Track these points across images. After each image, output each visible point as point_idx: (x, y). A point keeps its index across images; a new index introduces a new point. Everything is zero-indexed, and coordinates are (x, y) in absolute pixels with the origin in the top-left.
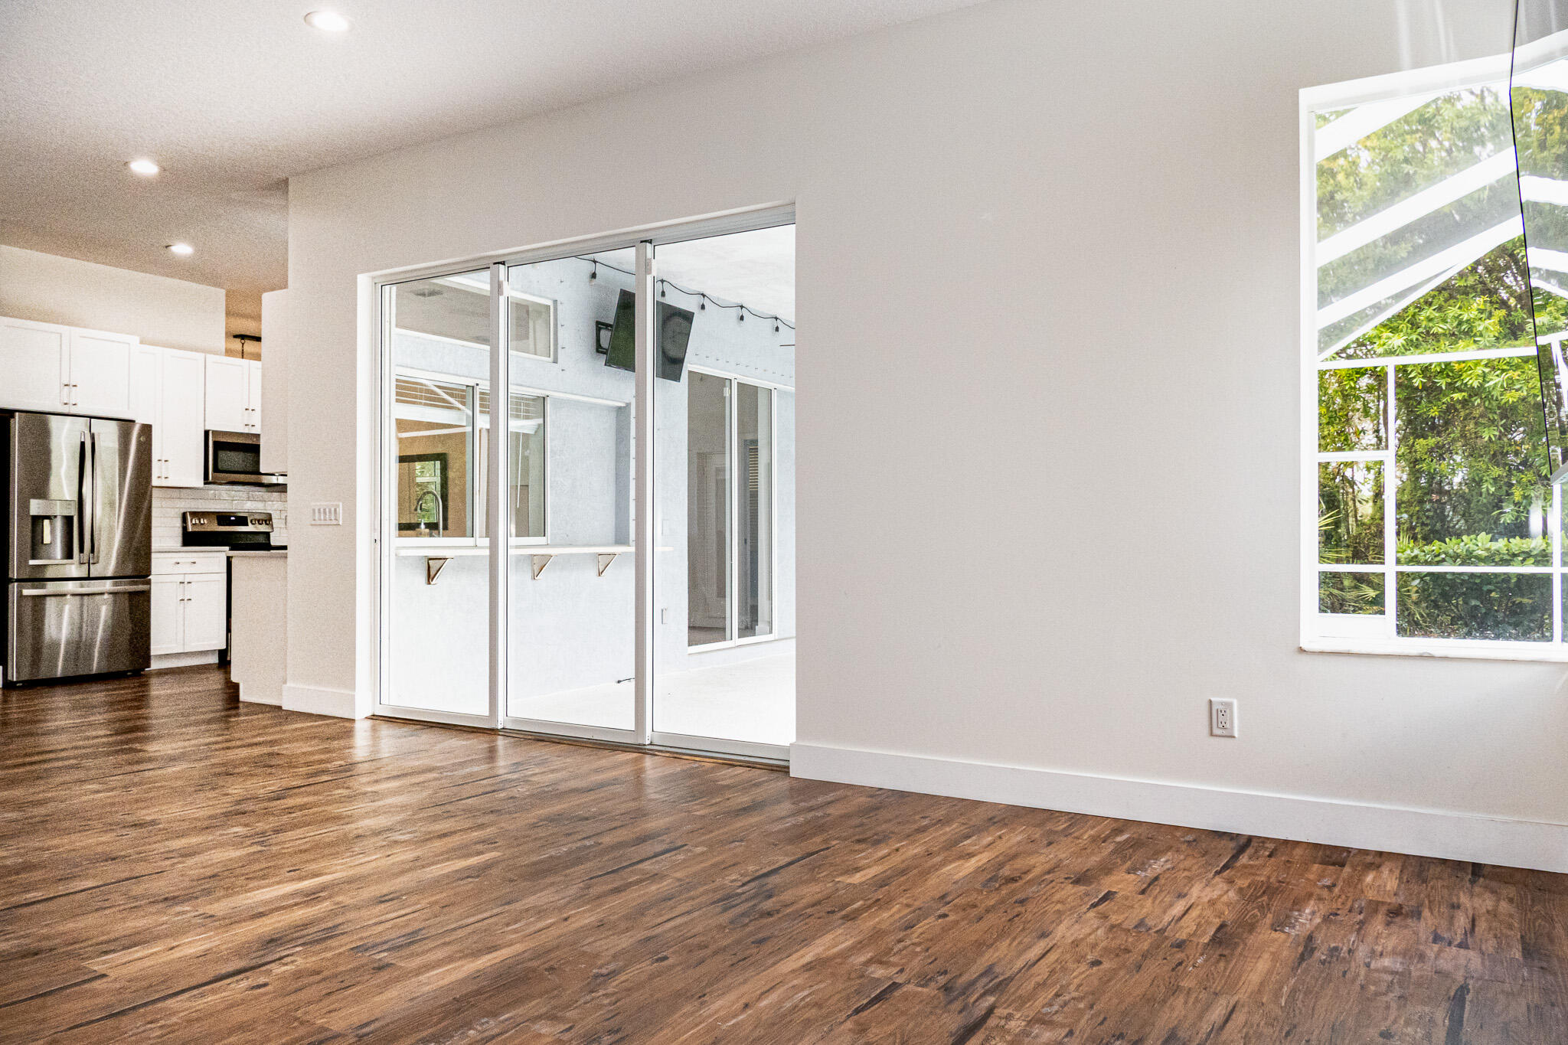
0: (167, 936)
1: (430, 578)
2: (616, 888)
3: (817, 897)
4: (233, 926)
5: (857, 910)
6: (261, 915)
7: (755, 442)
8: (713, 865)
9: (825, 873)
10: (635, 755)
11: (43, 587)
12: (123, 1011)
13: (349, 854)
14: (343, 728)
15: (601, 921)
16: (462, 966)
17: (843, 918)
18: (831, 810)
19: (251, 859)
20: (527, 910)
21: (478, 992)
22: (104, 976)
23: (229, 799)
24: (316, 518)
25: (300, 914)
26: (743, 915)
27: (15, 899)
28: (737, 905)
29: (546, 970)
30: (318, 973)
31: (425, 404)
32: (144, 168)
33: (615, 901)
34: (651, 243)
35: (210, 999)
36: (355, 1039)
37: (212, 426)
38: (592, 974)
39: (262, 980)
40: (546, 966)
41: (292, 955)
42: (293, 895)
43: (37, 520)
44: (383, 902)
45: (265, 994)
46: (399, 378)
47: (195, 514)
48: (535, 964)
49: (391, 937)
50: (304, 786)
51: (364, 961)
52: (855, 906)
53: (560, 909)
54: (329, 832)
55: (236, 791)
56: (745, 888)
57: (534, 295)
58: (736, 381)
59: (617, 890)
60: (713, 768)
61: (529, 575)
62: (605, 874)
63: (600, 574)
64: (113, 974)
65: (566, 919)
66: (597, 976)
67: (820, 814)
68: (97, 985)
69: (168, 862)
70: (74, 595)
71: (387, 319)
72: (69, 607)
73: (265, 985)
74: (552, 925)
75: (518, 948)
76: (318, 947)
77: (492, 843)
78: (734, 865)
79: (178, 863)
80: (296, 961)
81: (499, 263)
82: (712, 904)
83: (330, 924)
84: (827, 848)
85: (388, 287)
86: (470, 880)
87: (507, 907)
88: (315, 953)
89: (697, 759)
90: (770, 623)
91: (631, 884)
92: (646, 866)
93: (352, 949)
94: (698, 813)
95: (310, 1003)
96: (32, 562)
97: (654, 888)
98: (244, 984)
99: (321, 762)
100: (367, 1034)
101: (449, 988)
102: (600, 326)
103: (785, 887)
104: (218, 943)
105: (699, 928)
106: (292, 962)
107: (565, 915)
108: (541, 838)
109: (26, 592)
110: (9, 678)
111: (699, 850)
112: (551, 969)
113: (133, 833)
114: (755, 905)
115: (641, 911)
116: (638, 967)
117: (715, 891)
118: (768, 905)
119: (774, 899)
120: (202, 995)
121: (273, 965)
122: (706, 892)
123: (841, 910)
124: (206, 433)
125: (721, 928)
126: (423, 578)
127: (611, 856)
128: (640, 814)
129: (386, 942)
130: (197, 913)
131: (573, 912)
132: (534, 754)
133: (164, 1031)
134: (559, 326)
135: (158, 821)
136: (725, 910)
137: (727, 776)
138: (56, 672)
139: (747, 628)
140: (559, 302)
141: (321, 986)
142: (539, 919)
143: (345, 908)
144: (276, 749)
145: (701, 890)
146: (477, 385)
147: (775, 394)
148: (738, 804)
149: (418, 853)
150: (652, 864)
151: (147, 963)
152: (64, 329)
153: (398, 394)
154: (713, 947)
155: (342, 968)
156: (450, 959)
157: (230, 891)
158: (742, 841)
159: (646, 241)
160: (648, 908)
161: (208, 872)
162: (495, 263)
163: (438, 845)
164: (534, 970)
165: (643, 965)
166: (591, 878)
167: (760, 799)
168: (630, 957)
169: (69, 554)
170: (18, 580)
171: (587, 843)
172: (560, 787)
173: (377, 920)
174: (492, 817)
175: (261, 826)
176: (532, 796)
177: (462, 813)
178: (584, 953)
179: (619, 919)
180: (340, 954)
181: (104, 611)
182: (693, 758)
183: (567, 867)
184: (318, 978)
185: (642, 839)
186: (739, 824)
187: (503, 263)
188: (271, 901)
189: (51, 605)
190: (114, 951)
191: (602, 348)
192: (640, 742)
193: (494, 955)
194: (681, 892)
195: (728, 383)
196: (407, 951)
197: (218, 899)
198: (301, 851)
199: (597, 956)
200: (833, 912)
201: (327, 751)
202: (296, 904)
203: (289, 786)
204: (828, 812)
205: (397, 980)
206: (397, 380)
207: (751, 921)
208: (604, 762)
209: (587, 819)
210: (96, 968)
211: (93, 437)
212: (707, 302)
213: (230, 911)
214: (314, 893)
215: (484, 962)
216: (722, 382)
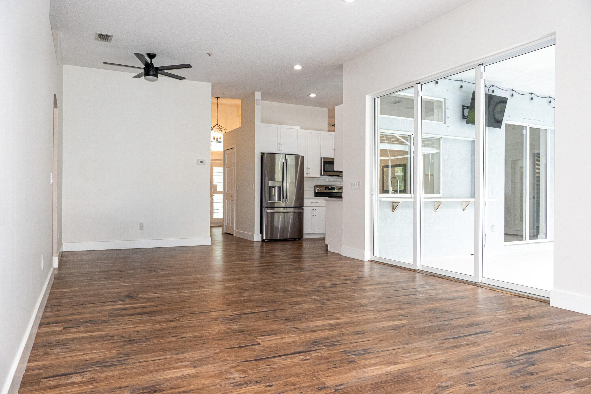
0: (283, 333)
1: (393, 210)
2: (455, 346)
3: (559, 371)
4: (304, 334)
5: (584, 382)
6: (314, 331)
7: (539, 154)
8: (504, 343)
9: (566, 358)
10: (474, 287)
11: (274, 210)
12: (262, 359)
13: (350, 313)
14: (360, 264)
15: (446, 360)
16: (382, 368)
17: (575, 385)
18: (572, 326)
19: (317, 309)
20: (414, 349)
21: (386, 382)
22: (259, 344)
23: (316, 285)
24: (352, 186)
25: (328, 333)
26: (518, 371)
27: (243, 311)
28: (515, 366)
29: (417, 378)
30: (328, 359)
31: (392, 143)
32: (298, 67)
33: (454, 352)
34: (483, 65)
35: (289, 361)
36: (334, 391)
37: (323, 156)
38: (437, 385)
39: (308, 357)
40: (417, 376)
41: (320, 349)
42: (327, 325)
43: (270, 188)
44: (359, 334)
45: (307, 363)
46: (381, 133)
47: (318, 186)
48: (412, 374)
49: (357, 349)
50: (340, 284)
51: (345, 357)
52: (583, 380)
53: (429, 351)
54: (346, 303)
55: (319, 283)
56: (520, 358)
57: (435, 97)
58: (529, 127)
59: (456, 347)
60: (510, 297)
61: (433, 210)
62: (451, 338)
63: (464, 210)
64: (262, 344)
65: (430, 356)
66: (439, 387)
67: (565, 327)
68: (257, 347)
69: (291, 306)
70: (282, 212)
71: (377, 111)
72: (281, 216)
73: (308, 359)
74: (423, 357)
75: (406, 365)
76: (330, 348)
77: (405, 317)
78: (515, 345)
79: (293, 307)
80: (321, 352)
81: (418, 83)
82: (502, 362)
83: (337, 339)
84: (568, 345)
85: (377, 99)
86: (393, 331)
87: (406, 346)
88: (329, 350)
89: (503, 292)
90: (546, 234)
91: (463, 345)
92: (471, 338)
93: (342, 351)
94: (499, 317)
95: (322, 371)
96: (269, 202)
97: (473, 349)
98: (302, 357)
99: (348, 276)
100: (339, 390)
101: (375, 377)
102: (464, 107)
103: (542, 361)
104: (297, 339)
105: (494, 373)
106: (320, 352)
107: (430, 354)
108: (426, 317)
109: (268, 211)
110: (263, 238)
111: (498, 334)
112: (419, 378)
113: (283, 294)
114: (525, 368)
115: (466, 359)
116: (460, 386)
117: (504, 356)
118: (531, 369)
119: (535, 366)
120: (287, 359)
121: (313, 352)
122: (500, 356)
123: (574, 380)
124: (321, 158)
125: (505, 376)
126: (391, 210)
127: (455, 330)
128: (473, 313)
129: (354, 351)
130: (294, 326)
131: (434, 353)
132: (430, 281)
133: (271, 370)
134: (446, 109)
135: (292, 291)
136: (508, 367)
137: (517, 301)
138: (277, 237)
139: (534, 236)
140: (446, 99)
141: (328, 364)
142: (418, 354)
143: (343, 334)
144: (334, 269)
145: (497, 354)
146: (412, 134)
147: (549, 131)
148: (522, 315)
149: (375, 316)
150: (474, 338)
151: (274, 342)
152: (278, 126)
153: (381, 140)
154: (500, 385)
155: (336, 359)
156: (378, 364)
157: (307, 320)
158: (521, 334)
159: (480, 65)
160: (469, 358)
161: (302, 311)
162: (416, 84)
163: (384, 314)
164: (412, 377)
165: (462, 386)
166: (445, 339)
167: (533, 315)
168: (457, 380)
169: (279, 199)
170: (265, 207)
171: (446, 323)
172: (438, 297)
173: (354, 341)
174: (407, 306)
175: (323, 297)
176: (425, 299)
177: (396, 302)
178: (435, 374)
179: (454, 361)
180: (337, 352)
181: (291, 217)
182: (501, 291)
183: (434, 332)
184: (327, 361)
185: (471, 325)
186: (520, 325)
187: (419, 83)
188: (319, 326)
189: (276, 215)
190: (265, 335)
191: (465, 116)
192: (477, 281)
193: (396, 366)
194: (486, 354)
195: (525, 128)
196: (361, 357)
197: (302, 323)
198: (334, 309)
199: (441, 377)
200: (569, 380)
201: (351, 272)
202: (327, 329)
203: (336, 283)
204: (570, 326)
205: (356, 368)
206: (380, 134)
207: (521, 375)
208: (458, 288)
209: (447, 312)
210: (258, 341)
211: (286, 161)
212: (514, 93)
213: (304, 328)
214: (335, 326)
215: (392, 368)
216: (522, 127)
